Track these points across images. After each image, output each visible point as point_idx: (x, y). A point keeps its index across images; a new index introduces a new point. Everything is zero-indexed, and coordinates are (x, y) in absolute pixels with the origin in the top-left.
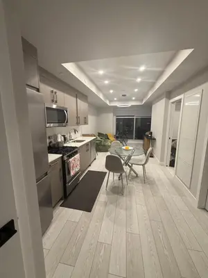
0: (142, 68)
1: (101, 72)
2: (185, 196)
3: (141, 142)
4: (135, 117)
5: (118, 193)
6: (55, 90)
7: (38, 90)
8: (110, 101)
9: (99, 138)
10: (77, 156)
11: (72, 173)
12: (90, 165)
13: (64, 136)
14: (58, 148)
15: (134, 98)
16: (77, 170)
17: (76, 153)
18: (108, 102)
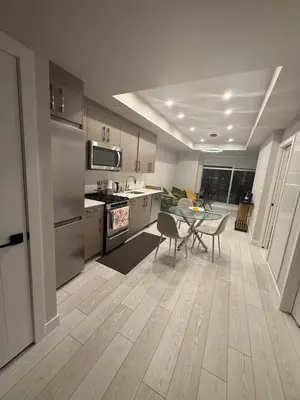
0: (227, 96)
1: (170, 103)
2: (268, 290)
3: (235, 208)
4: (233, 170)
5: (168, 265)
6: (107, 127)
7: (81, 127)
8: (195, 143)
9: (170, 195)
10: (125, 209)
11: (115, 227)
12: (147, 226)
13: (117, 184)
14: (106, 195)
15: (231, 140)
16: (123, 225)
17: (125, 204)
18: (191, 145)
